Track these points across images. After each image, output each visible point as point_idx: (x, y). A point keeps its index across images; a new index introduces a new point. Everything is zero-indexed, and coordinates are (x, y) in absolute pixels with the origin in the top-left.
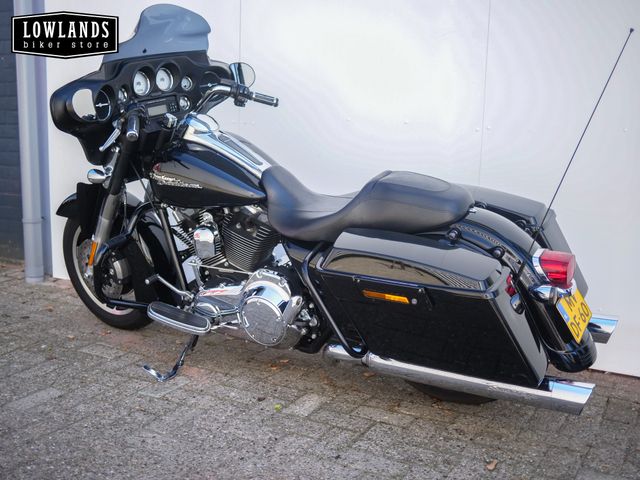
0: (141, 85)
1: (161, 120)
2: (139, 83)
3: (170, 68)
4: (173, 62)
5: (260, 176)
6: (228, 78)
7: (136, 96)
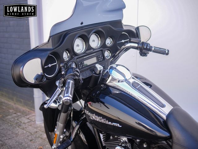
0: (79, 46)
1: (92, 68)
2: (78, 45)
3: (99, 34)
4: (100, 29)
5: (165, 117)
6: (135, 37)
7: (76, 54)
